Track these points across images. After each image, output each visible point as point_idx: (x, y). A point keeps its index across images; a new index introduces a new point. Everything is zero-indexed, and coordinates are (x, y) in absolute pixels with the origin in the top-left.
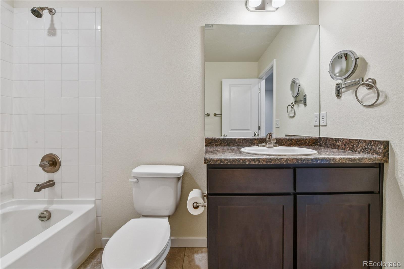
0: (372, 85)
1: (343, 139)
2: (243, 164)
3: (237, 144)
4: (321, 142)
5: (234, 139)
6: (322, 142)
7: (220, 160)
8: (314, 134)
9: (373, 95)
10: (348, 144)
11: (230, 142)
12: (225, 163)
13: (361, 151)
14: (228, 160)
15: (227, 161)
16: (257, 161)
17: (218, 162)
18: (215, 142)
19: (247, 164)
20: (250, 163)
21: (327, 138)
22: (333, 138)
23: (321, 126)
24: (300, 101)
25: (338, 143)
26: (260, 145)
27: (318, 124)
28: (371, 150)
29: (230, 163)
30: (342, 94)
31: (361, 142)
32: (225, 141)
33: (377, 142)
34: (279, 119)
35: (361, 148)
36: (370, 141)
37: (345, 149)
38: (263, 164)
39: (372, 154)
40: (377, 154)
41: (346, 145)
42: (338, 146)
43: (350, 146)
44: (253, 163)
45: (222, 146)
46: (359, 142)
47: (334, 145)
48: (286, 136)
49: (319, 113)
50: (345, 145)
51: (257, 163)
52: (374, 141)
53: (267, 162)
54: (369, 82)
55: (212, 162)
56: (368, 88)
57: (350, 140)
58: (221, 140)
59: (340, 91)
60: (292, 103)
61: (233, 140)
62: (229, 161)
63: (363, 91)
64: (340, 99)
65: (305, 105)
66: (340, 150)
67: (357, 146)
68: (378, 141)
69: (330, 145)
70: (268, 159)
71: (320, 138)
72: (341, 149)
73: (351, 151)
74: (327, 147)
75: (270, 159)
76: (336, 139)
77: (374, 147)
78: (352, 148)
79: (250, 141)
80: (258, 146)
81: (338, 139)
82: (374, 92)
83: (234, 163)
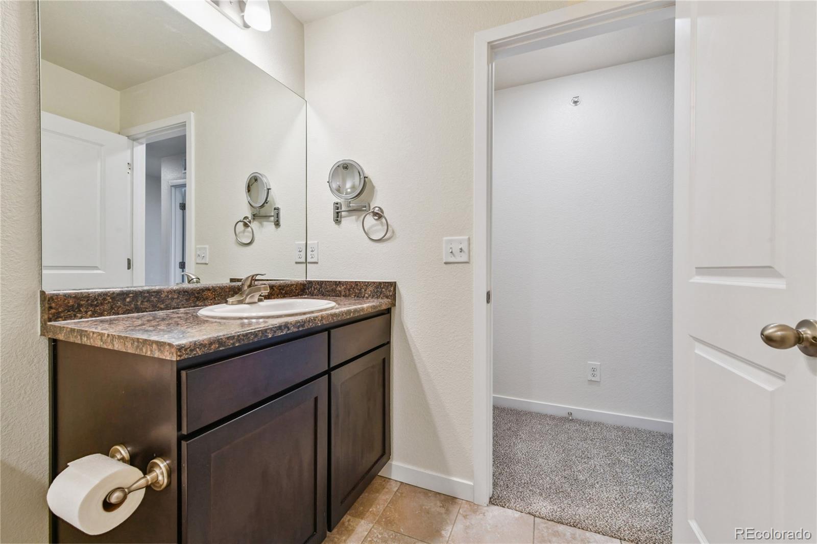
0: (379, 215)
1: (347, 282)
2: (263, 338)
3: (163, 303)
4: (311, 288)
5: (154, 292)
6: (313, 289)
7: (218, 341)
8: (295, 276)
9: (380, 227)
10: (354, 288)
11: (145, 300)
12: (228, 345)
13: (370, 296)
14: (234, 338)
15: (232, 340)
16: (285, 328)
17: (212, 347)
18: (92, 305)
19: (270, 338)
20: (275, 335)
21: (323, 282)
22: (331, 281)
23: (309, 263)
24: (266, 217)
25: (339, 288)
26: (230, 300)
27: (303, 260)
28: (381, 293)
29: (240, 342)
30: (342, 219)
31: (370, 285)
32: (128, 300)
33: (387, 284)
34: (207, 246)
35: (370, 293)
36: (380, 283)
37: (349, 295)
38: (293, 333)
39: (382, 298)
40: (387, 297)
41: (351, 290)
42: (340, 292)
43: (356, 291)
44: (280, 334)
45: (118, 314)
46: (367, 284)
47: (334, 291)
48: (232, 280)
49: (305, 242)
50: (349, 290)
51: (284, 333)
52: (384, 282)
53: (298, 327)
54: (376, 210)
55: (198, 350)
56: (377, 218)
57: (356, 283)
58: (111, 298)
59: (340, 214)
60: (246, 218)
61: (153, 294)
62: (237, 339)
63: (370, 220)
64: (339, 225)
65: (277, 224)
66: (342, 298)
67: (365, 291)
68: (388, 282)
69: (327, 291)
70: (299, 322)
71: (310, 282)
72: (343, 296)
73: (357, 297)
74: (323, 295)
75: (302, 322)
76: (336, 282)
77: (384, 290)
78: (359, 294)
79: (196, 295)
80: (226, 302)
81: (339, 282)
82: (382, 223)
83: (246, 342)
